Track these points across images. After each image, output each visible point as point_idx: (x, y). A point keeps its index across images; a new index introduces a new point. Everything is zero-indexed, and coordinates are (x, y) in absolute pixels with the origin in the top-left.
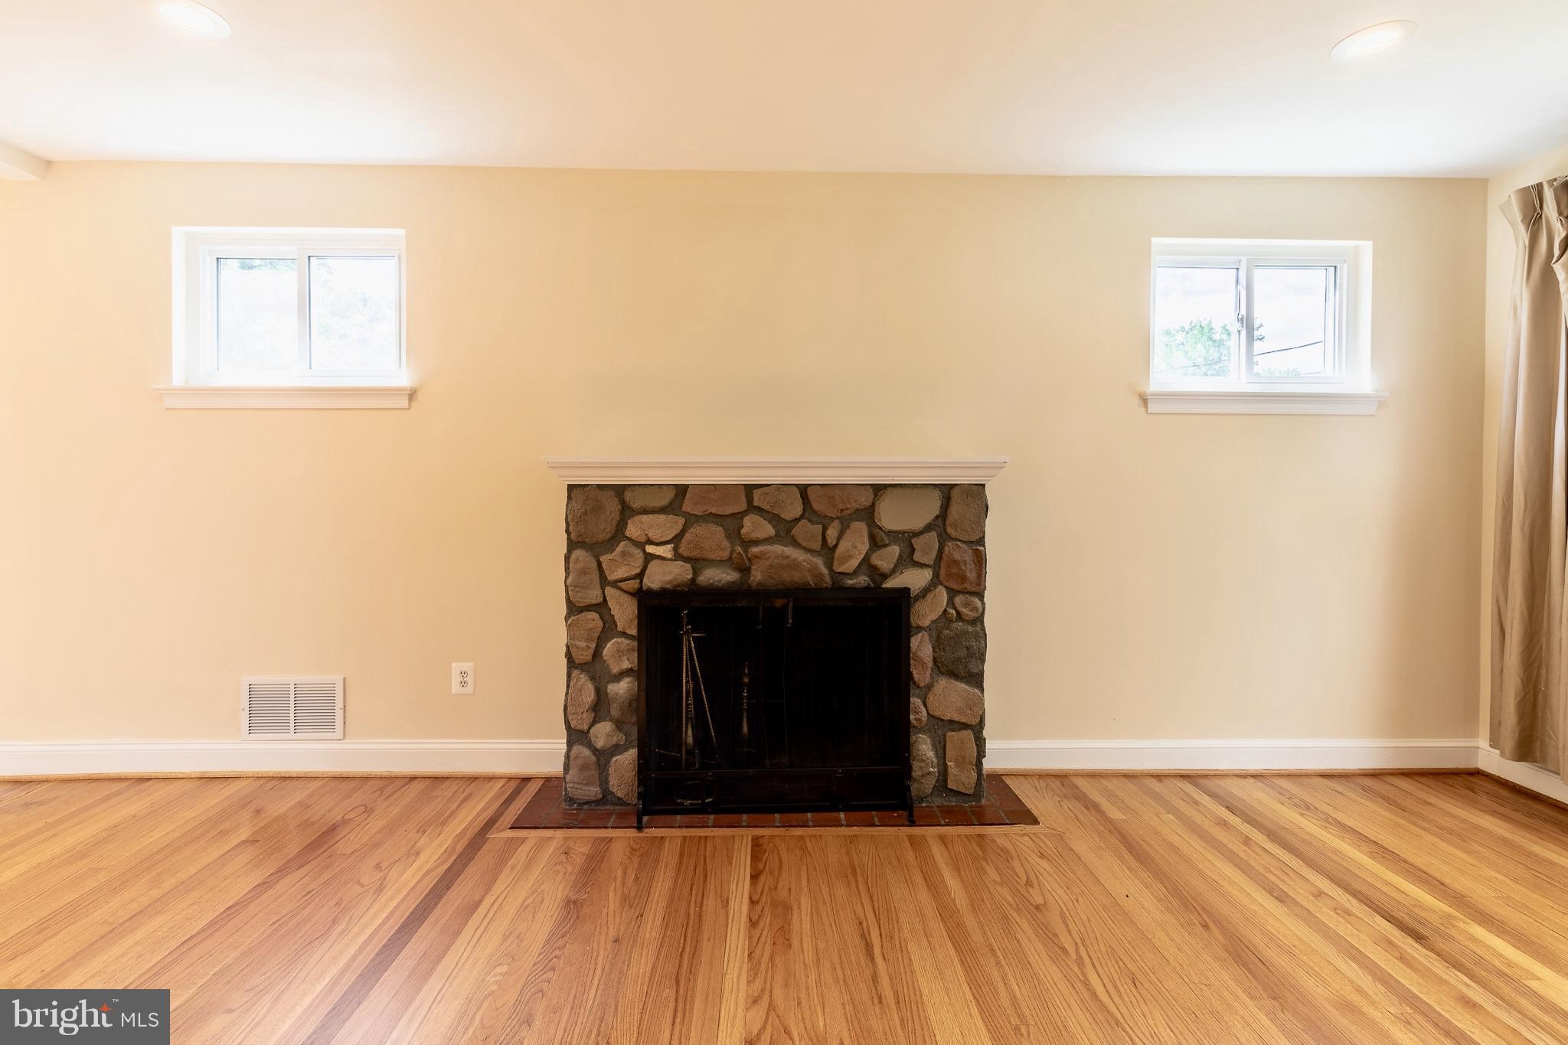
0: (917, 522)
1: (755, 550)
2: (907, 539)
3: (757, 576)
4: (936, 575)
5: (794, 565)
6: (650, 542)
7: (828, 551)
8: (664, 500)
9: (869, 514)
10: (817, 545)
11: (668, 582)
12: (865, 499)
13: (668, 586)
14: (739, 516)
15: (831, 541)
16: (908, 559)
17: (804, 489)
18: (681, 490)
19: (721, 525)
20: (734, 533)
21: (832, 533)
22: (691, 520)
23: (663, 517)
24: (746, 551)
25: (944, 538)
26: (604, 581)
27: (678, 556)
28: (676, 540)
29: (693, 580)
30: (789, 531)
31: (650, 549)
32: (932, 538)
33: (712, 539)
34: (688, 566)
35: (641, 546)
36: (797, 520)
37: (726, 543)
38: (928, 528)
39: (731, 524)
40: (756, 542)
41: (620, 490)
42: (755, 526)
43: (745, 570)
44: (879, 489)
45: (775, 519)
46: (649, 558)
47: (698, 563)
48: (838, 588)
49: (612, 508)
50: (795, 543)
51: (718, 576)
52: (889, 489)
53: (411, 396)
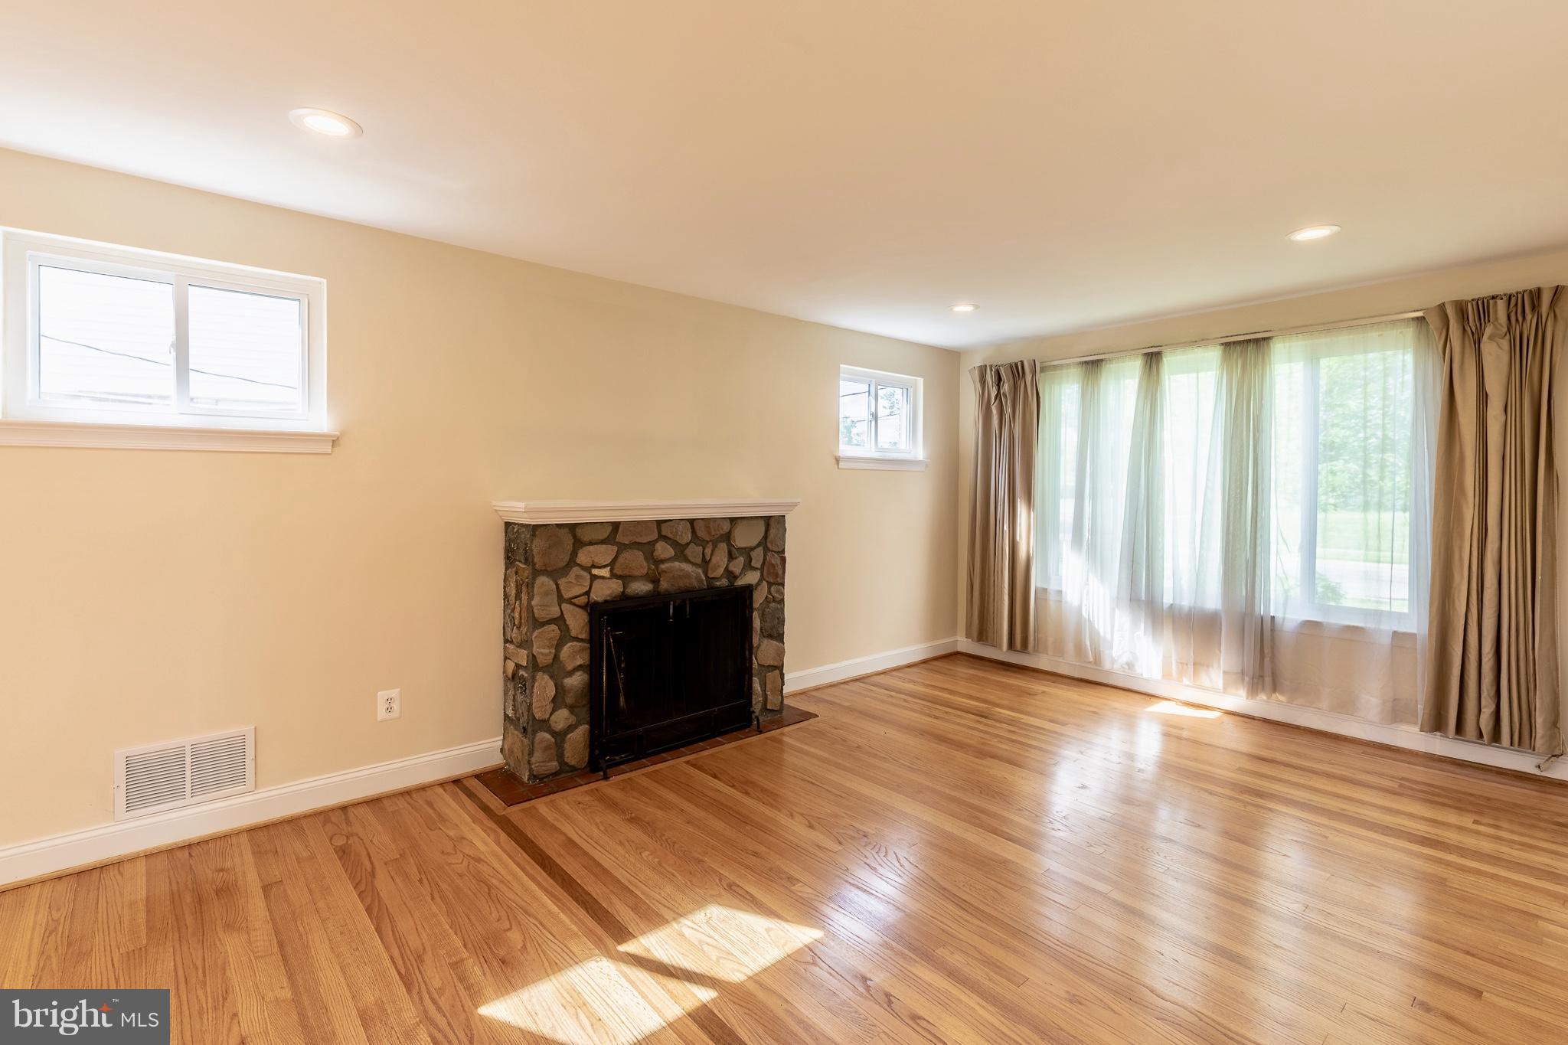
0: (754, 542)
1: (663, 567)
2: (747, 552)
3: (664, 585)
4: (762, 575)
5: (687, 575)
6: (594, 566)
7: (705, 563)
8: (605, 533)
9: (727, 537)
10: (699, 560)
11: (609, 596)
12: (726, 527)
13: (608, 598)
14: (652, 543)
15: (708, 558)
16: (748, 566)
17: (692, 522)
18: (616, 526)
19: (642, 551)
20: (650, 556)
21: (708, 551)
22: (622, 547)
23: (604, 546)
24: (657, 568)
25: (766, 550)
26: (561, 599)
27: (613, 575)
28: (612, 564)
29: (623, 592)
30: (683, 551)
31: (595, 572)
32: (760, 551)
33: (636, 561)
34: (620, 582)
35: (588, 569)
36: (688, 544)
37: (645, 564)
38: (758, 545)
39: (648, 549)
40: (663, 561)
41: (572, 528)
42: (663, 550)
43: (655, 581)
44: (733, 521)
45: (674, 544)
46: (594, 578)
47: (626, 579)
48: (710, 587)
49: (568, 541)
50: (687, 561)
51: (641, 587)
52: (739, 521)
53: (335, 442)
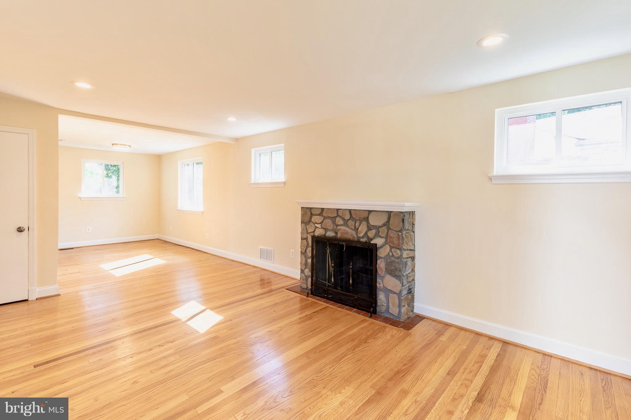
0: (380, 223)
1: (339, 227)
2: (377, 228)
3: (339, 235)
4: (386, 241)
5: (347, 233)
6: (316, 223)
7: (356, 229)
8: (319, 212)
9: (367, 219)
10: (353, 228)
11: (319, 234)
12: (366, 215)
13: (319, 235)
14: (335, 217)
15: (357, 227)
16: (377, 235)
17: (350, 211)
18: (323, 209)
19: (331, 220)
20: (334, 223)
21: (357, 224)
22: (325, 218)
23: (318, 216)
24: (337, 228)
25: (389, 229)
26: (307, 233)
27: (322, 228)
28: (321, 223)
29: (325, 234)
30: (347, 223)
31: (316, 225)
32: (385, 228)
33: (328, 223)
34: (324, 230)
35: (314, 224)
36: (349, 220)
37: (332, 225)
38: (384, 225)
39: (333, 219)
40: (339, 225)
41: (311, 209)
42: (339, 221)
43: (336, 233)
44: (370, 212)
45: (343, 219)
46: (316, 227)
47: (326, 230)
48: (359, 242)
49: (309, 213)
50: (348, 227)
51: (330, 234)
52: (373, 212)
53: (285, 183)
